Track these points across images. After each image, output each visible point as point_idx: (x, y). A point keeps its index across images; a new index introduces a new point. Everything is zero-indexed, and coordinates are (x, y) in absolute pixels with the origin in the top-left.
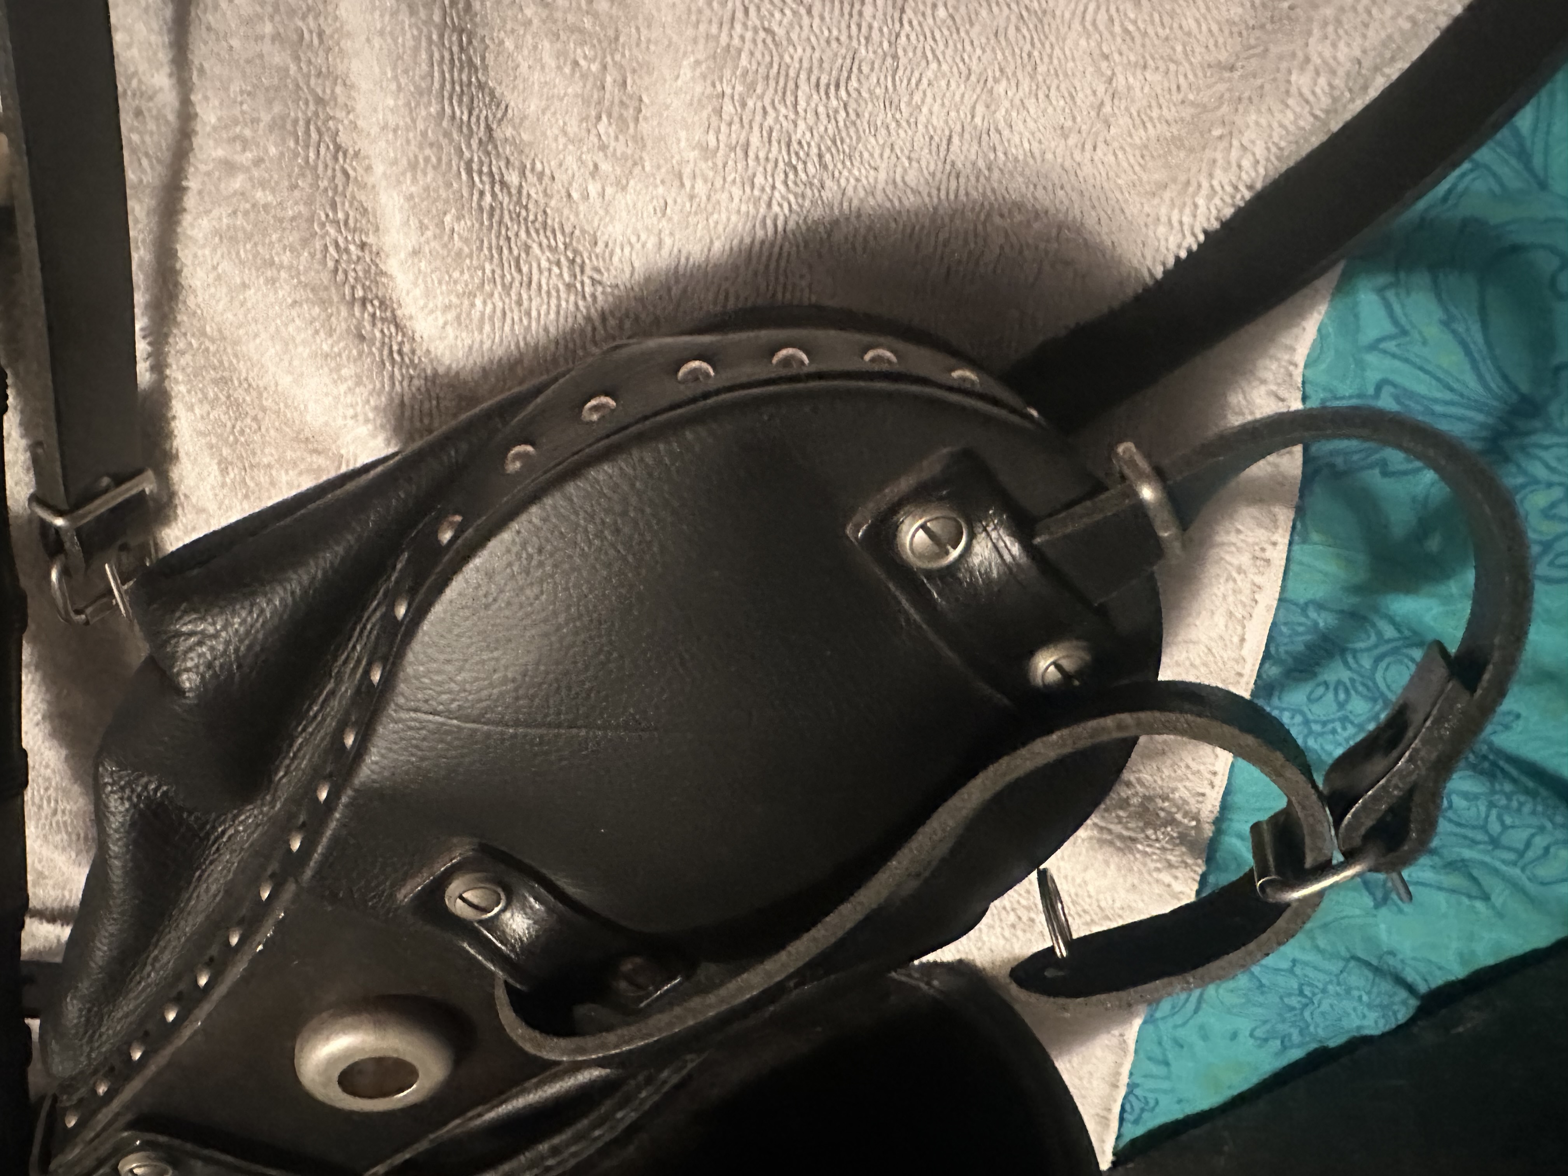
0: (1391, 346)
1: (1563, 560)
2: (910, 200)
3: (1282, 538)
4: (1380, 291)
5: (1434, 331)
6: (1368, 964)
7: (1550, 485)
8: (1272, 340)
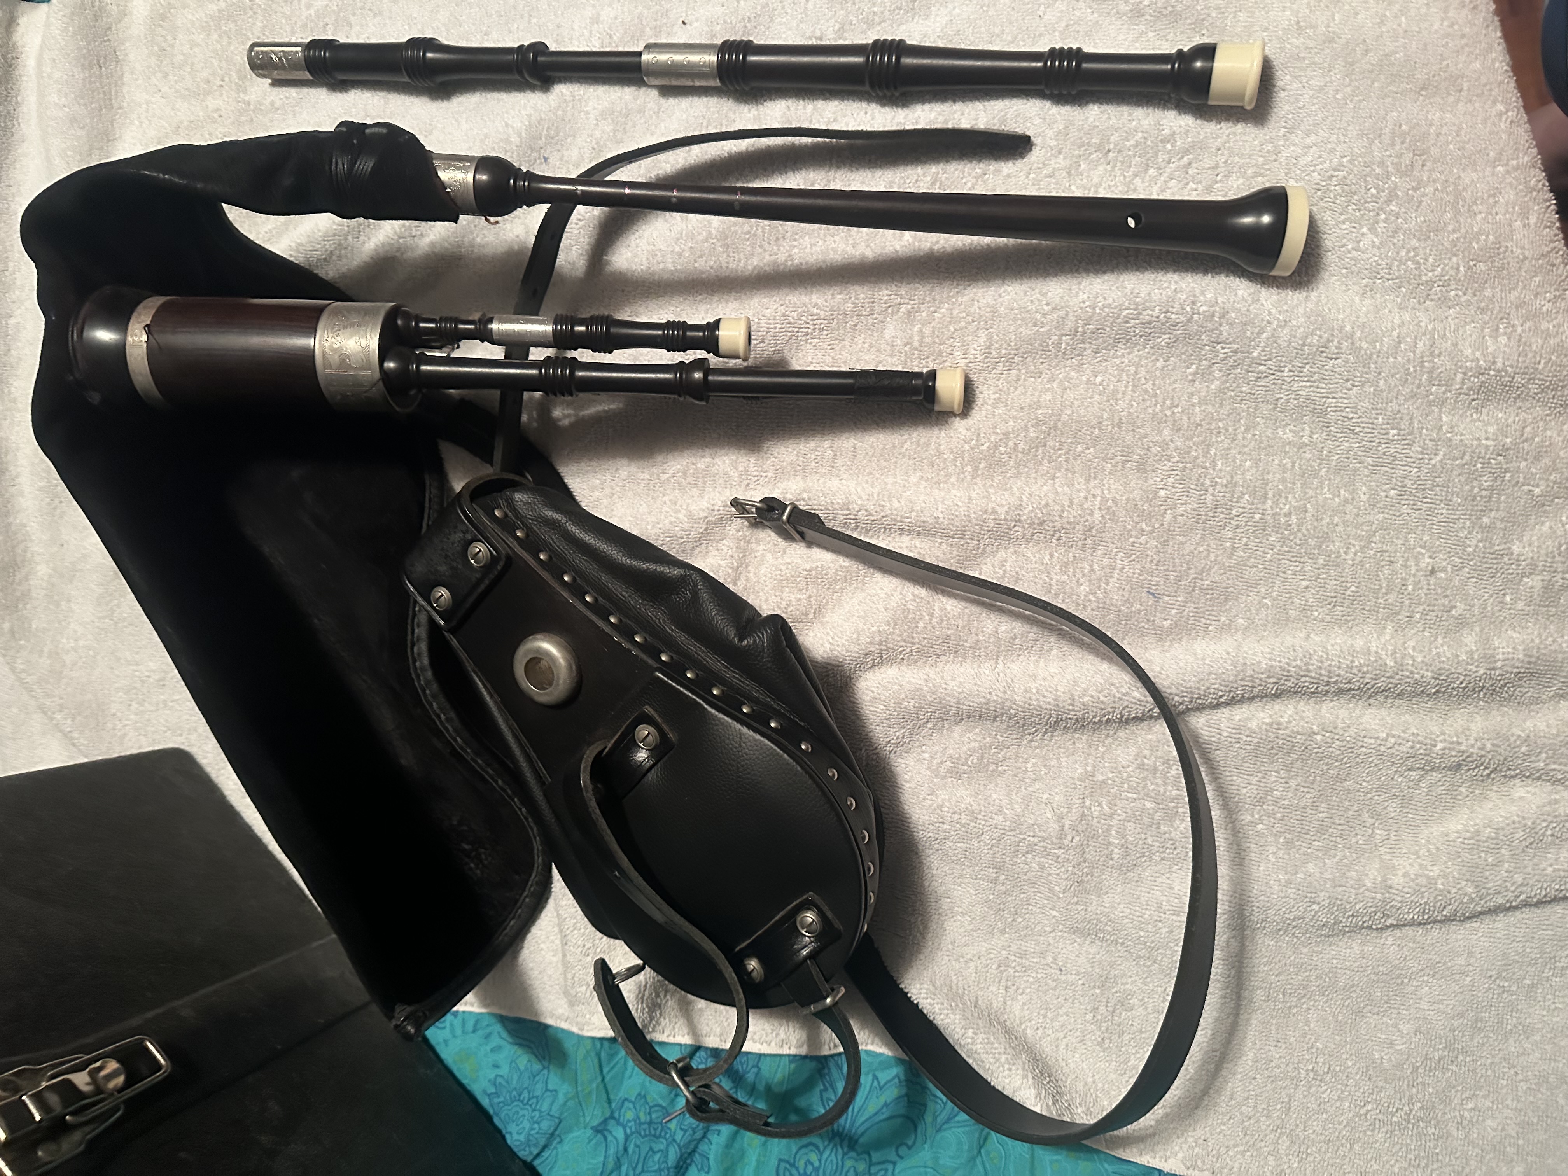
0: (876, 1083)
1: (787, 1174)
2: (926, 884)
3: (793, 1051)
4: (897, 1076)
5: (882, 1100)
6: (555, 1130)
7: (820, 1161)
8: (877, 1035)
